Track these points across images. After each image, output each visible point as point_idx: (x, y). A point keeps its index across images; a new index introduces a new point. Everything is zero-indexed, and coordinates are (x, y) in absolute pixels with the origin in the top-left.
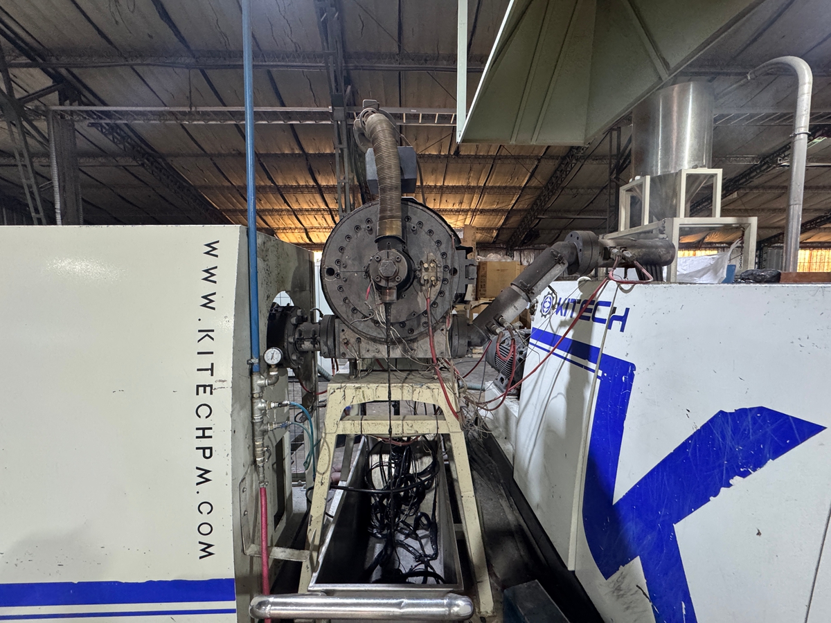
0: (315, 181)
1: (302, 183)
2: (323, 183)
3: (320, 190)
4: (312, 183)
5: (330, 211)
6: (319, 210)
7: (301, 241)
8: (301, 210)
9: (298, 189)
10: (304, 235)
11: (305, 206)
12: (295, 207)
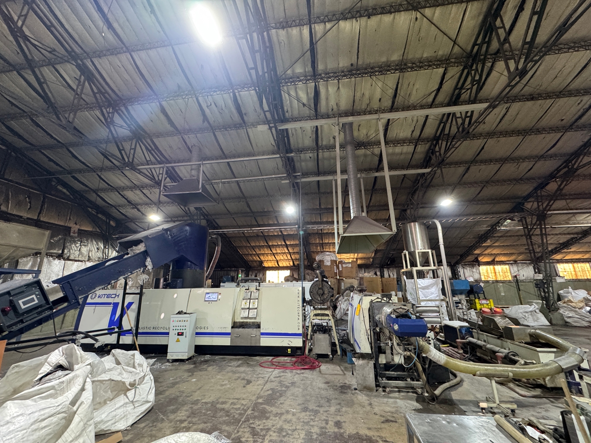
0: (285, 243)
1: (279, 244)
2: (288, 243)
3: (287, 246)
4: (284, 243)
5: (290, 253)
6: (285, 253)
7: (274, 266)
8: (277, 253)
9: (278, 246)
10: (276, 263)
11: (279, 252)
12: (274, 252)
